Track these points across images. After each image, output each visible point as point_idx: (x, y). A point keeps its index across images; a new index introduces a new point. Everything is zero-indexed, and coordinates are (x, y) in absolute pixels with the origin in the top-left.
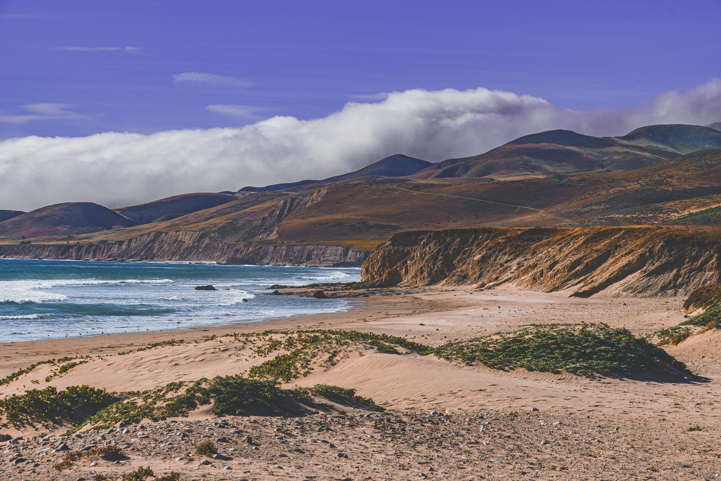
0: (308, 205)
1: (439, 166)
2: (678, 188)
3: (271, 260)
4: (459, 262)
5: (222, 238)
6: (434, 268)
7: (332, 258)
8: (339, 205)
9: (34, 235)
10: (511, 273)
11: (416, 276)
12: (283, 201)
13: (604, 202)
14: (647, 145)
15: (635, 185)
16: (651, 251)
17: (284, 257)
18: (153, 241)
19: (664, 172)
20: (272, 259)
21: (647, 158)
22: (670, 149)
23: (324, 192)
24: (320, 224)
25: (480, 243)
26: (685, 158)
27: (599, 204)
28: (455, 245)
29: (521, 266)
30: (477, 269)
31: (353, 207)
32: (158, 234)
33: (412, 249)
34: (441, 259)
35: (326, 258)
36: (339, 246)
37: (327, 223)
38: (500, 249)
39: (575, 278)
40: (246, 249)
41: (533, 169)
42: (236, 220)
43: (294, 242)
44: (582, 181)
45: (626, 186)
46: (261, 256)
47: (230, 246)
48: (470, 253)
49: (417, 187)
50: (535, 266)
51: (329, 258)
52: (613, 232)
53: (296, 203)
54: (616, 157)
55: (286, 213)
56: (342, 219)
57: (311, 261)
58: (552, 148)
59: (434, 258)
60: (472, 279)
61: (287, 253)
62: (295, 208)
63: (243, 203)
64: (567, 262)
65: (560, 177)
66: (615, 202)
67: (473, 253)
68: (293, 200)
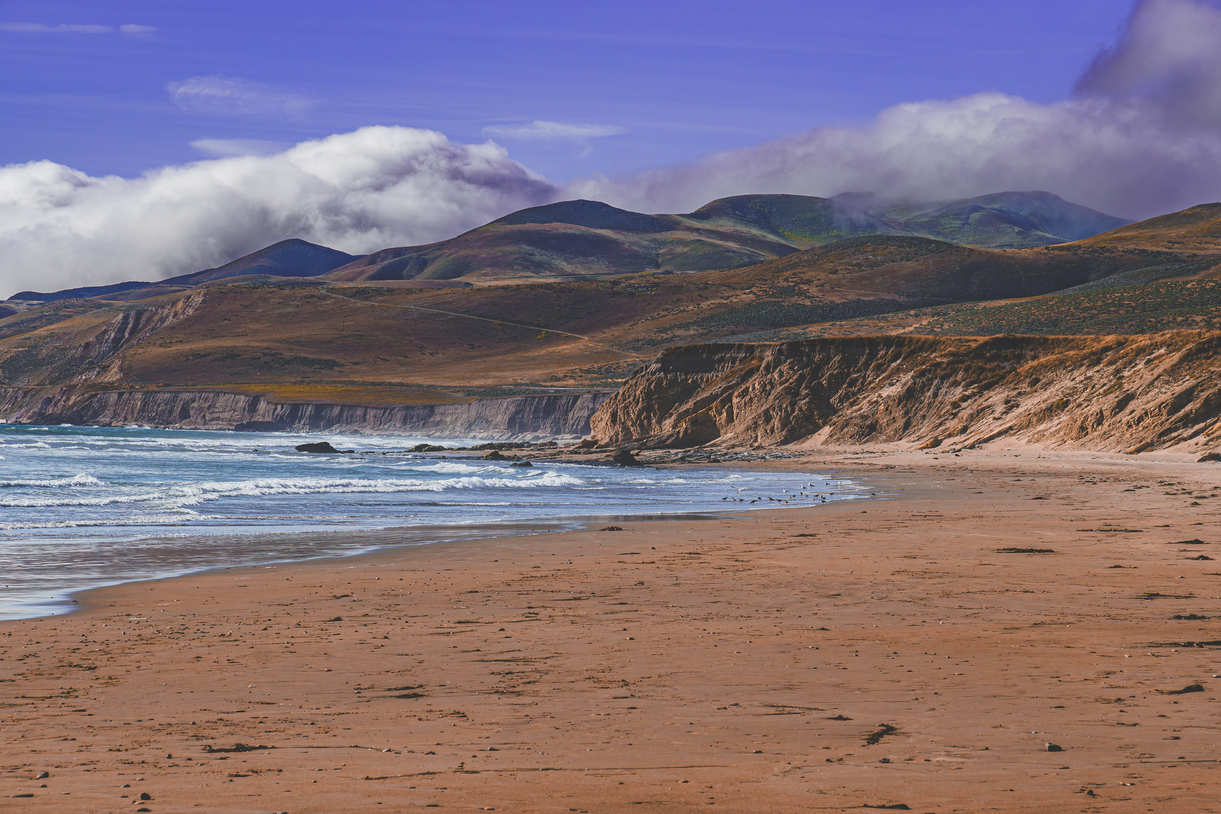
0: (167, 323)
2: (821, 301)
3: (113, 417)
4: (841, 401)
5: (11, 379)
6: (793, 411)
7: (226, 415)
8: (226, 322)
10: (995, 418)
11: (755, 426)
12: (121, 315)
13: (695, 323)
14: (732, 229)
15: (744, 296)
17: (139, 413)
19: (794, 274)
20: (115, 416)
21: (734, 252)
22: (772, 238)
23: (198, 299)
24: (197, 355)
25: (881, 365)
26: (810, 250)
27: (686, 326)
28: (832, 368)
29: (1012, 407)
30: (898, 413)
31: (251, 327)
33: (702, 378)
34: (807, 395)
35: (215, 415)
36: (240, 394)
37: (209, 355)
38: (943, 374)
39: (1185, 426)
40: (64, 398)
42: (35, 347)
43: (153, 387)
44: (652, 287)
45: (729, 297)
46: (94, 410)
47: (28, 392)
48: (863, 383)
49: (363, 293)
51: (222, 416)
53: (144, 319)
54: (679, 250)
55: (127, 335)
56: (235, 347)
57: (188, 420)
58: (569, 231)
59: (793, 393)
60: (890, 431)
61: (144, 406)
62: (143, 328)
63: (32, 319)
65: (595, 280)
66: (713, 324)
67: (870, 383)
68: (139, 314)
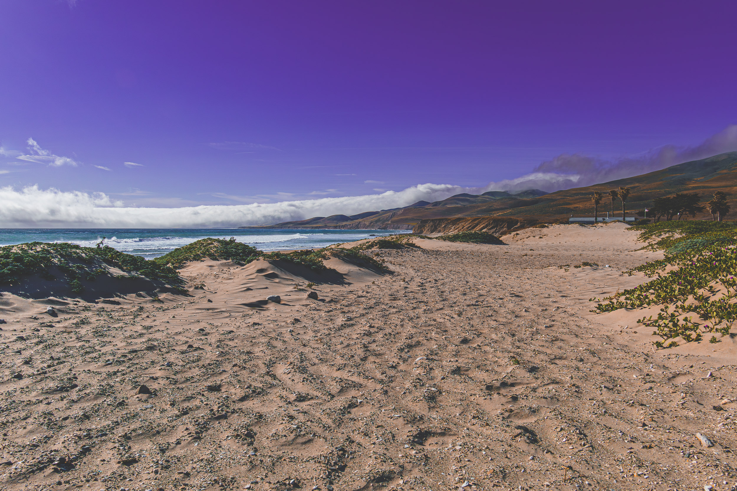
0: (398, 214)
1: (433, 203)
2: (496, 208)
4: (438, 227)
5: (376, 223)
6: (432, 229)
7: (405, 228)
8: (406, 214)
9: (328, 223)
11: (427, 231)
12: (392, 213)
14: (487, 197)
15: (484, 208)
16: (489, 223)
18: (358, 224)
19: (492, 204)
23: (402, 210)
26: (498, 200)
27: (475, 212)
31: (410, 214)
32: (360, 222)
33: (426, 224)
34: (434, 227)
35: (403, 228)
36: (407, 224)
37: (403, 219)
38: (449, 223)
40: (382, 226)
41: (457, 204)
42: (380, 218)
43: (395, 224)
44: (470, 207)
45: (482, 208)
46: (386, 228)
47: (378, 225)
48: (441, 225)
49: (427, 209)
50: (458, 228)
52: (479, 218)
53: (395, 214)
54: (479, 200)
55: (393, 216)
56: (407, 218)
58: (462, 198)
63: (382, 214)
64: (467, 227)
65: (464, 206)
66: (479, 211)
